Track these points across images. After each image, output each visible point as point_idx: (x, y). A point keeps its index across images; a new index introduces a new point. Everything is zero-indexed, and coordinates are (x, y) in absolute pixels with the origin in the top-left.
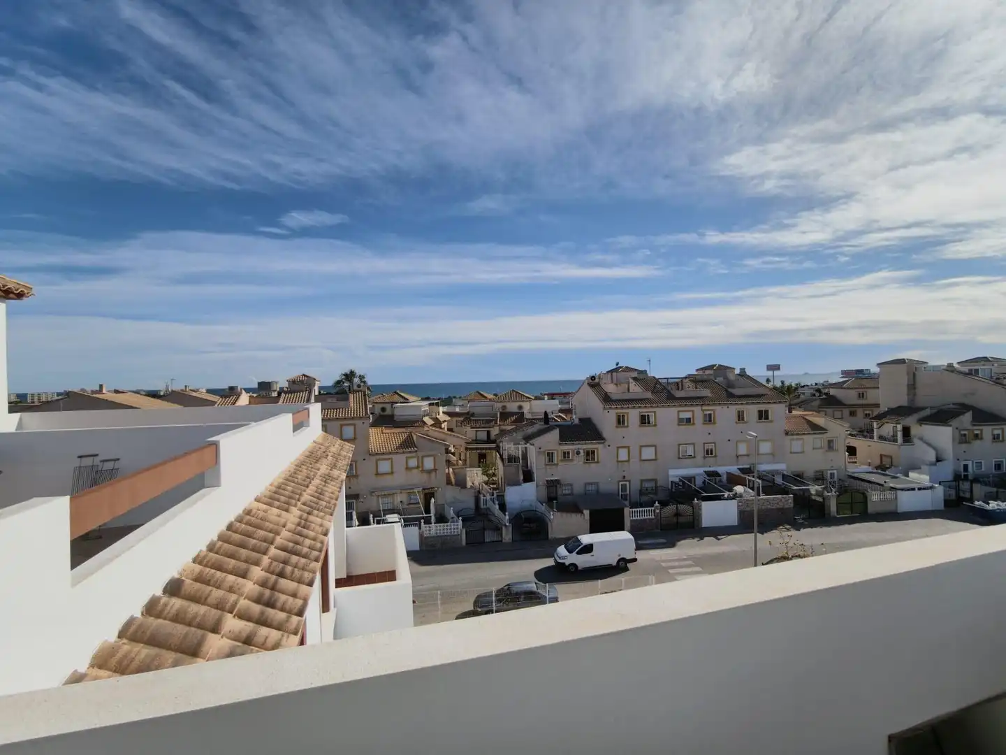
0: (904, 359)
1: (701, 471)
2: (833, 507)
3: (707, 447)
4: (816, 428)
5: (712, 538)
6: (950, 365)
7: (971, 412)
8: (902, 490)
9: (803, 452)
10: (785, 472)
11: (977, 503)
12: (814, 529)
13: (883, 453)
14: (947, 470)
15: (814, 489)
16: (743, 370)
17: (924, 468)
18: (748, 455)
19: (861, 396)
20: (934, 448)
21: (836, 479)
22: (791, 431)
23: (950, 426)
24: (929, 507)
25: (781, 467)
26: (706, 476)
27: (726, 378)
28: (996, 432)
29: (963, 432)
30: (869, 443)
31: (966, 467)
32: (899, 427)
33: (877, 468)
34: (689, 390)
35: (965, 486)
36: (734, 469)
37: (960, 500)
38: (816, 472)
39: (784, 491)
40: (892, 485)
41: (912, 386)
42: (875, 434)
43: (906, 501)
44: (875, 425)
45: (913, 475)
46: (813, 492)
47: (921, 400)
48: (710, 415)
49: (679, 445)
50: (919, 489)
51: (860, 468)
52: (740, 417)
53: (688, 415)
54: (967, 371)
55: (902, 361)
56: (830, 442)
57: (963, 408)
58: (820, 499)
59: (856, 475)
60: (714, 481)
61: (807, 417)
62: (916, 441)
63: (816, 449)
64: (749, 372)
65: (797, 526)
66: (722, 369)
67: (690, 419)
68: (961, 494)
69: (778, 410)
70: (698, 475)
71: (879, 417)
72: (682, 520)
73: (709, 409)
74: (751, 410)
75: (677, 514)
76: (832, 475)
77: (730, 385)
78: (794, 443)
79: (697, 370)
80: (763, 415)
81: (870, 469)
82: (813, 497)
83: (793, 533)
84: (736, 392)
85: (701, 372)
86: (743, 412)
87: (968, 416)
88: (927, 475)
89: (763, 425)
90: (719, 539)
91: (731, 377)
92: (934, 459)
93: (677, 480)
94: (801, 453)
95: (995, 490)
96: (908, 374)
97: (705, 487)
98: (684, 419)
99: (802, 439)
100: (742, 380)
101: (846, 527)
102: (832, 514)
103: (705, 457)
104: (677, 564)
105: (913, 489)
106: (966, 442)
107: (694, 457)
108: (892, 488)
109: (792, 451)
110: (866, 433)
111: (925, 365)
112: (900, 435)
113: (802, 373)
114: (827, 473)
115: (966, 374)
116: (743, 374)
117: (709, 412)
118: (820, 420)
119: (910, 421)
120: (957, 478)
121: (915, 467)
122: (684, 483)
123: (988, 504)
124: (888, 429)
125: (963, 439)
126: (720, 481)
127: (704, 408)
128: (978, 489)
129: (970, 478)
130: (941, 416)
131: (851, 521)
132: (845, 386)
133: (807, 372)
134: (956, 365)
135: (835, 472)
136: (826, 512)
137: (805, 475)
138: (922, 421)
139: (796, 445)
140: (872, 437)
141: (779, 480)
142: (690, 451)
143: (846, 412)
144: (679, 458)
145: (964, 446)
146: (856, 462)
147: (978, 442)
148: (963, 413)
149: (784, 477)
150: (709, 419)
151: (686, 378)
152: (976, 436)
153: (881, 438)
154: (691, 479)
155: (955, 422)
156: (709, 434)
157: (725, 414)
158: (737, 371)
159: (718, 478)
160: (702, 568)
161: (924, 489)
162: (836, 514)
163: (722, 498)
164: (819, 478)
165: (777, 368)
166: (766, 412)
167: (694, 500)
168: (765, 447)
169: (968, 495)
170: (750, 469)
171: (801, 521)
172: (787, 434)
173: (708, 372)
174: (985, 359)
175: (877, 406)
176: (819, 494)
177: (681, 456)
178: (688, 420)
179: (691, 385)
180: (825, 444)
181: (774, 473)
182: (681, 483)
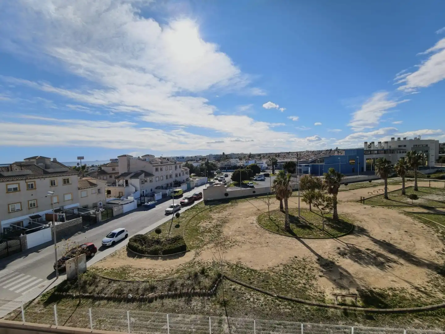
0: (126, 155)
1: (27, 216)
2: (100, 218)
3: (30, 202)
4: (92, 185)
5: (34, 253)
6: (139, 157)
7: (144, 173)
8: (125, 204)
9: (87, 196)
10: (79, 207)
11: (145, 203)
12: (92, 229)
13: (120, 191)
14: (138, 194)
15: (92, 212)
16: (55, 160)
17: (132, 194)
18: (58, 203)
19: (113, 169)
20: (134, 187)
21: (102, 205)
22: (81, 188)
23: (138, 178)
24: (133, 208)
25: (77, 205)
26: (31, 220)
27: (44, 163)
28: (150, 179)
29: (142, 180)
30: (115, 188)
31: (143, 192)
32: (124, 181)
33: (118, 197)
34: (17, 171)
35: (142, 198)
36: (50, 211)
37: (142, 203)
38: (94, 204)
39: (78, 216)
40: (121, 203)
41: (129, 165)
42: (117, 184)
43: (126, 208)
44: (117, 180)
45: (129, 198)
46: (92, 213)
47: (131, 170)
48: (32, 185)
49: (9, 205)
50: (130, 203)
51: (111, 199)
52: (53, 183)
53: (15, 186)
54: (143, 159)
55: (125, 156)
56: (99, 190)
57: (142, 172)
58: (94, 216)
59: (110, 202)
60: (37, 221)
61: (89, 180)
62: (130, 185)
63: (93, 194)
64: (58, 161)
65: (84, 231)
66: (42, 159)
67: (17, 188)
68: (142, 202)
69: (74, 179)
70: (24, 220)
71: (118, 178)
72: (10, 250)
73: (30, 182)
74: (59, 180)
75: (7, 247)
76: (100, 204)
77: (47, 167)
78: (82, 193)
79: (25, 159)
80: (66, 182)
81: (114, 198)
82: (92, 215)
83: (83, 234)
84: (49, 170)
85: (28, 161)
86: (54, 181)
87: (143, 175)
88: (133, 197)
89: (66, 186)
90: (38, 252)
91: (48, 162)
92: (135, 191)
93: (8, 226)
94: (86, 196)
95: (150, 198)
96: (127, 160)
97: (30, 225)
98: (11, 189)
99: (87, 190)
100: (54, 164)
101: (105, 224)
102: (100, 221)
103: (29, 209)
104: (5, 279)
105: (128, 203)
106: (143, 183)
107: (22, 210)
108: (121, 204)
109: (83, 196)
110: (114, 184)
111: (132, 157)
112: (125, 183)
113: (95, 160)
114: (98, 203)
115: (143, 160)
116: (55, 161)
117: (32, 183)
118: (94, 181)
119: (127, 178)
120: (141, 196)
121: (129, 195)
122: (14, 227)
123: (148, 203)
124: (122, 182)
125: (142, 182)
126: (41, 220)
127: (27, 181)
128: (146, 199)
129: (145, 195)
130: (136, 176)
131: (107, 221)
132: (107, 166)
133: (97, 160)
134: (141, 157)
135: (101, 202)
136: (97, 220)
137: (89, 207)
138: (131, 178)
139: (84, 193)
140: (116, 186)
141: (76, 212)
142: (18, 207)
143: (108, 176)
144: (9, 213)
145: (143, 185)
146: (111, 197)
147: (146, 183)
148: (142, 174)
149: (79, 209)
150: (31, 187)
151: (14, 164)
152: (146, 181)
153: (119, 185)
154: (19, 223)
155: (140, 177)
156: (32, 195)
157: (43, 183)
158: (52, 160)
159: (39, 219)
160: (24, 273)
161: (131, 202)
162: (101, 220)
163: (41, 229)
164: (95, 206)
165: (83, 158)
166: (68, 180)
167: (20, 235)
168: (68, 197)
169: (143, 201)
170: (60, 209)
171: (86, 228)
172: (79, 189)
173: (32, 160)
174: (148, 155)
175: (118, 173)
176: (94, 214)
177: (10, 211)
178: (15, 189)
179: (18, 169)
180: (97, 191)
181: (73, 209)
182: (11, 228)
